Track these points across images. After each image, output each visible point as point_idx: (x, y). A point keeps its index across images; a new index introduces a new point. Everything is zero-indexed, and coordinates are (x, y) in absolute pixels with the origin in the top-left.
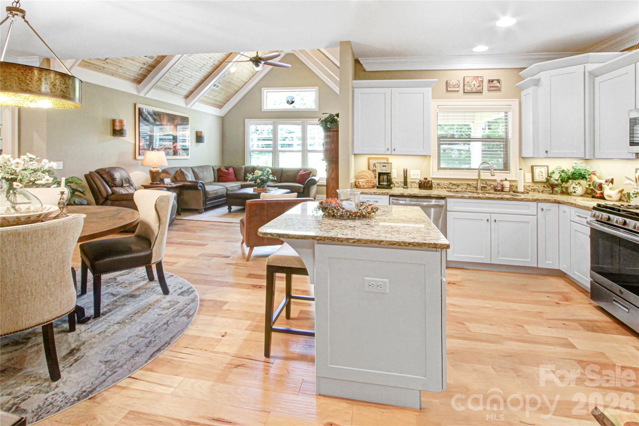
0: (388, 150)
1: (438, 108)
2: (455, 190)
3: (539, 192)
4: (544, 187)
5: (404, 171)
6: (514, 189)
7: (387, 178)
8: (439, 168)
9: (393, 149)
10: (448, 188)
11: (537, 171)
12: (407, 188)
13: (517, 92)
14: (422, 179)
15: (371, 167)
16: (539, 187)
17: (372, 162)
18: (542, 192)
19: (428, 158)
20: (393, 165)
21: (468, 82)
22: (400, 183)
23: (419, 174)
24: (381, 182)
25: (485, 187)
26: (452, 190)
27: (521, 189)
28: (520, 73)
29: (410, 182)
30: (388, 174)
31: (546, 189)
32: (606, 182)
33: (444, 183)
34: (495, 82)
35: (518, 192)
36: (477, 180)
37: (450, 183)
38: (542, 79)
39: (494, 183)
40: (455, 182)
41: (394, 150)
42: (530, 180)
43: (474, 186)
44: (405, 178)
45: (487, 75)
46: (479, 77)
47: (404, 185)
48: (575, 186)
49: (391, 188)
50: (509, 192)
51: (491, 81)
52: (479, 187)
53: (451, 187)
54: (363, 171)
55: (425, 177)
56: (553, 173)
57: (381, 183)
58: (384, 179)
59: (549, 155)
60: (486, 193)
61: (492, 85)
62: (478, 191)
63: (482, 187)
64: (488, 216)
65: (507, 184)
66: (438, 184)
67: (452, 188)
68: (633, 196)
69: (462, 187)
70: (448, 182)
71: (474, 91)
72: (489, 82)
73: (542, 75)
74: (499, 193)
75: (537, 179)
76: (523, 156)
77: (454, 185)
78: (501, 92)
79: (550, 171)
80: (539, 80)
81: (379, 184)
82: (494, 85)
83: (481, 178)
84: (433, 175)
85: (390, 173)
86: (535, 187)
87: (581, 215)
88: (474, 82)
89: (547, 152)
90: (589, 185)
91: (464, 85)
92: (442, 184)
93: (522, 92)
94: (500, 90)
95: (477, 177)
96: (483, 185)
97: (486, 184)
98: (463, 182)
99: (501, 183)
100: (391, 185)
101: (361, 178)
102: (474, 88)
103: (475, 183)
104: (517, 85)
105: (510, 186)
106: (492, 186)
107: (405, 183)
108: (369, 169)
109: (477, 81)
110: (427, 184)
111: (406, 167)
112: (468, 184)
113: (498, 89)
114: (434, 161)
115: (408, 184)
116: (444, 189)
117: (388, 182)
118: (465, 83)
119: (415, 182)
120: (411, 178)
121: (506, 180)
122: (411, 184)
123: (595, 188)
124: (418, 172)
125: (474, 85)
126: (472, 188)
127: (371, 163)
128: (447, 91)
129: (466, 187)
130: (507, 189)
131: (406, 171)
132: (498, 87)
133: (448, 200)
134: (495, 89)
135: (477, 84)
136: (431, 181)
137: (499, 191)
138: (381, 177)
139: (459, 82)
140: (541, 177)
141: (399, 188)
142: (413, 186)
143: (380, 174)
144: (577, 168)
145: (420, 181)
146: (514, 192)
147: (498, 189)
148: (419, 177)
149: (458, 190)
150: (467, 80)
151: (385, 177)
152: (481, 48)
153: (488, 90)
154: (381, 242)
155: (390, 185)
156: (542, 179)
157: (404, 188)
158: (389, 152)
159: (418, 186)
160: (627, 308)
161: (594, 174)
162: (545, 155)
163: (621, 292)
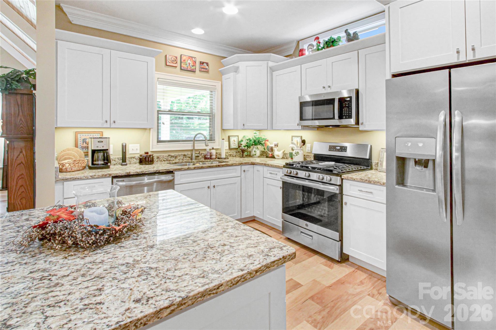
0: (106, 122)
1: (158, 81)
2: (174, 162)
3: (233, 156)
4: (236, 152)
5: (123, 146)
6: (218, 156)
7: (104, 155)
8: (159, 141)
9: (112, 122)
10: (167, 160)
11: (232, 139)
12: (126, 165)
13: (220, 76)
14: (143, 153)
15: (80, 143)
16: (233, 153)
17: (81, 137)
18: (235, 156)
19: (148, 131)
20: (111, 139)
21: (184, 60)
22: (117, 160)
23: (139, 148)
24: (96, 161)
25: (198, 156)
26: (171, 162)
27: (223, 156)
28: (222, 61)
29: (129, 158)
30: (105, 151)
31: (238, 154)
32: (275, 146)
33: (163, 156)
34: (205, 64)
35: (221, 159)
36: (192, 150)
37: (169, 155)
38: (240, 67)
39: (204, 152)
40: (173, 154)
41: (114, 122)
42: (228, 148)
43: (189, 156)
44: (124, 153)
45: (200, 58)
46: (193, 57)
47: (123, 162)
48: (255, 150)
49: (108, 167)
50: (216, 159)
51: (202, 63)
52: (194, 157)
53: (169, 159)
54: (68, 150)
55: (146, 151)
56: (242, 141)
57: (95, 163)
58: (98, 157)
59: (245, 127)
60: (200, 161)
61: (202, 67)
62: (193, 161)
63: (196, 156)
64: (208, 184)
65: (214, 152)
66: (158, 158)
67: (171, 160)
68: (295, 155)
69: (179, 158)
70: (167, 155)
71: (189, 69)
72: (201, 63)
73: (239, 64)
74: (209, 160)
75: (232, 146)
76: (223, 128)
77: (172, 157)
78: (209, 74)
79: (240, 140)
80: (238, 68)
81: (93, 164)
82: (204, 67)
83: (196, 148)
84: (152, 148)
85: (107, 150)
86: (231, 153)
87: (272, 172)
88: (189, 61)
89: (244, 125)
90: (264, 149)
91: (181, 62)
92: (162, 157)
93: (223, 76)
94: (208, 72)
95: (191, 148)
96: (197, 155)
97: (199, 154)
98: (180, 154)
99: (210, 151)
100: (109, 164)
101: (65, 159)
102: (189, 67)
103: (189, 153)
104: (220, 70)
105: (216, 153)
106: (203, 155)
107: (124, 159)
108: (76, 146)
109: (192, 61)
110: (148, 158)
111: (124, 141)
112: (184, 155)
113: (207, 71)
114: (153, 135)
115: (127, 160)
116: (164, 162)
117: (104, 160)
118: (182, 61)
119: (134, 158)
120: (130, 153)
121: (213, 149)
122: (130, 160)
123: (268, 151)
124: (138, 146)
125: (189, 63)
126: (188, 159)
127: (79, 138)
128: (166, 65)
129: (182, 158)
130: (214, 157)
131: (125, 146)
132: (207, 69)
133: (176, 173)
134: (205, 70)
135: (192, 64)
136: (153, 155)
137: (208, 158)
138: (96, 155)
139: (177, 58)
140: (234, 144)
141: (116, 166)
142: (132, 162)
143: (94, 152)
144: (257, 137)
145: (141, 156)
146: (218, 158)
147: (208, 157)
148: (138, 152)
149: (176, 161)
150: (184, 58)
151: (101, 154)
152: (198, 31)
153: (200, 71)
154: (218, 288)
155: (107, 163)
156: (235, 146)
157: (122, 165)
158: (105, 125)
159: (138, 161)
160: (311, 236)
161: (268, 141)
162: (242, 127)
163: (307, 225)
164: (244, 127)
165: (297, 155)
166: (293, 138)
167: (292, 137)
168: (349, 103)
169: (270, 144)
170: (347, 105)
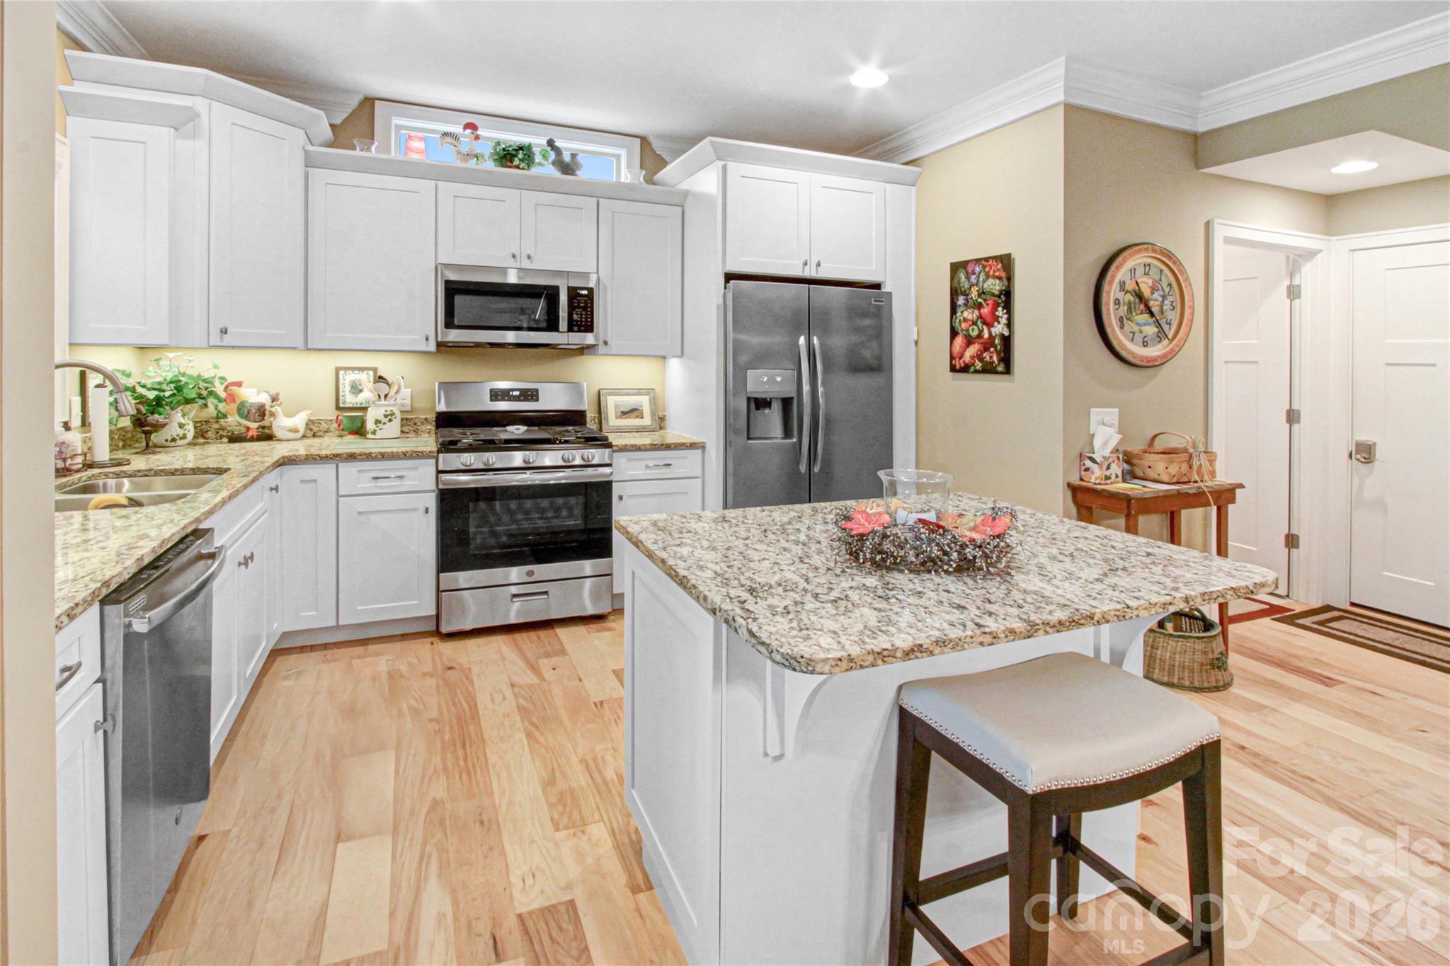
27: (103, 454)
32: (273, 400)
59: (228, 340)
68: (385, 420)
89: (223, 331)
123: (246, 418)
160: (546, 593)
161: (239, 384)
162: (215, 340)
163: (530, 573)
164: (222, 341)
165: (390, 420)
166: (341, 373)
167: (337, 370)
168: (586, 301)
169: (253, 396)
170: (582, 305)
